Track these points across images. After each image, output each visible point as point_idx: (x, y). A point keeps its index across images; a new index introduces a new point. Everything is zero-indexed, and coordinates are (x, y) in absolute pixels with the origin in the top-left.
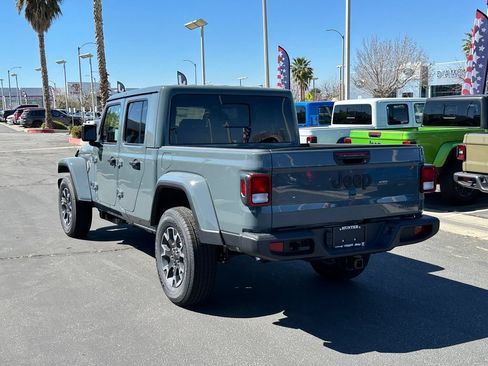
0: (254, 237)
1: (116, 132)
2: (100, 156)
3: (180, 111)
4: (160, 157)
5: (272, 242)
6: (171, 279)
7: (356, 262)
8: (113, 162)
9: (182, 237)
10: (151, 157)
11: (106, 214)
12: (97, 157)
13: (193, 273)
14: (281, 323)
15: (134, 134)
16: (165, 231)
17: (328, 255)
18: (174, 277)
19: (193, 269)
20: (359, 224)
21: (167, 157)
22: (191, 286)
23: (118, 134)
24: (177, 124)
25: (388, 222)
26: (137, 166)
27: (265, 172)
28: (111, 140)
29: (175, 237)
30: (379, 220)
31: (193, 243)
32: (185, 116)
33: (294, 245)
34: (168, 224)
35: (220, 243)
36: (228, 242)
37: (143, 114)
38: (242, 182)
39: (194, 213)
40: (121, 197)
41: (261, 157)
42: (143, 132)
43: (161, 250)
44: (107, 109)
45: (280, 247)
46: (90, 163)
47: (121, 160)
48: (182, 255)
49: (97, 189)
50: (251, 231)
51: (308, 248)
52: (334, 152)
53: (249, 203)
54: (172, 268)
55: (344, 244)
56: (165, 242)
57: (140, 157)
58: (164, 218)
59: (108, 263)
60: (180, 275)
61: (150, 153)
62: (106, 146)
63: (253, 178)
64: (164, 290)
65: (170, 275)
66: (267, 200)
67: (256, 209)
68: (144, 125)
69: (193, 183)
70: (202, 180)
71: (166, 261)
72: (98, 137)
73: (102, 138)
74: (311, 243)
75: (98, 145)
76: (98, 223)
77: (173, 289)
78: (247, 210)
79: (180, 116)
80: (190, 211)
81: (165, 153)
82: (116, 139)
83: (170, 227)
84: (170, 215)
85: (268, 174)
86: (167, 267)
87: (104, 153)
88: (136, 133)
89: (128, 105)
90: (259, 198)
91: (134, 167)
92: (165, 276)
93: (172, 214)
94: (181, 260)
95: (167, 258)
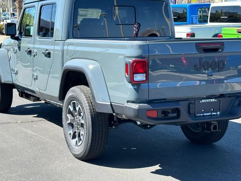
0: (136, 106)
1: (32, 28)
2: (19, 48)
3: (81, 11)
4: (65, 47)
5: (149, 110)
6: (74, 140)
7: (212, 126)
8: (30, 52)
9: (83, 108)
10: (58, 48)
11: (24, 93)
12: (16, 48)
13: (91, 135)
14: (157, 172)
15: (46, 30)
16: (69, 104)
17: (190, 121)
18: (77, 139)
19: (91, 132)
20: (215, 98)
21: (71, 48)
22: (89, 145)
23: (33, 30)
24: (79, 22)
25: (237, 97)
26: (48, 55)
27: (144, 58)
28: (28, 34)
29: (77, 109)
30: (230, 95)
31: (91, 112)
32: (86, 15)
33: (165, 113)
34: (73, 98)
35: (111, 112)
36: (116, 111)
37: (53, 14)
38: (127, 65)
39: (91, 90)
40: (36, 79)
41: (141, 47)
42: (53, 29)
43: (67, 119)
44: (25, 10)
45: (154, 114)
46: (11, 54)
47: (35, 51)
48: (83, 122)
49: (17, 73)
50: (133, 102)
51: (175, 115)
52: (196, 44)
53: (132, 81)
54: (75, 132)
55: (204, 112)
56: (70, 112)
57: (50, 48)
58: (69, 94)
59: (26, 130)
60: (81, 137)
61: (58, 45)
62: (24, 39)
63: (134, 62)
64: (69, 148)
65: (74, 137)
66: (145, 79)
67: (137, 85)
68: (53, 24)
69: (91, 67)
70: (97, 64)
71: (71, 127)
72: (18, 32)
73: (20, 33)
74: (178, 111)
75: (17, 39)
76: (17, 101)
77: (76, 147)
78: (130, 86)
79: (82, 16)
80: (88, 89)
81: (69, 44)
82: (31, 34)
83: (74, 101)
84: (74, 91)
85: (146, 59)
86: (71, 132)
87: (22, 45)
88: (47, 30)
89: (41, 7)
90: (139, 77)
91: (46, 56)
92: (70, 138)
93: (75, 91)
94: (82, 125)
95: (71, 125)
